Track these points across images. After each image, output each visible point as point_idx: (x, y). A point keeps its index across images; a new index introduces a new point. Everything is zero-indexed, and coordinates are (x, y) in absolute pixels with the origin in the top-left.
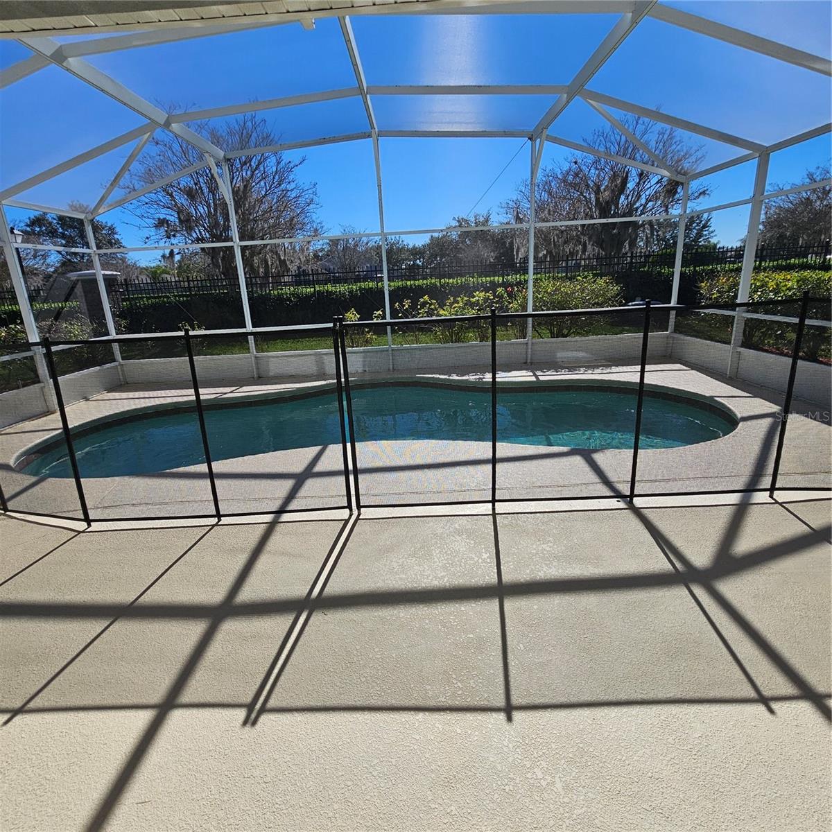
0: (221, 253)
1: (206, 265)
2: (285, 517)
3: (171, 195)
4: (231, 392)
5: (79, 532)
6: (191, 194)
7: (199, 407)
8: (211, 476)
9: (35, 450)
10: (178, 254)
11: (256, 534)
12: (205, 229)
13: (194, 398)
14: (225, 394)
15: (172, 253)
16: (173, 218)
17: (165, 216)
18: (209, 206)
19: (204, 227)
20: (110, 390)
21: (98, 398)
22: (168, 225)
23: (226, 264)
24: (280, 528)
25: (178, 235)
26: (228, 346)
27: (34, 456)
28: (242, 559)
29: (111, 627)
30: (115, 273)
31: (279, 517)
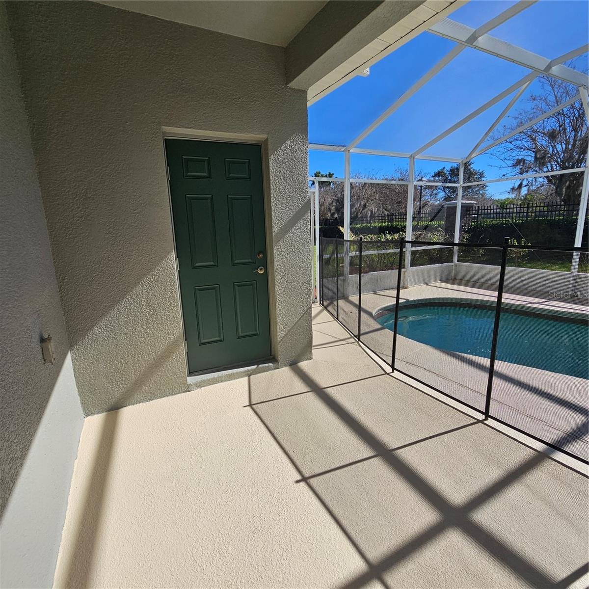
0: (568, 183)
1: (549, 194)
2: (560, 456)
3: (534, 140)
4: (539, 303)
5: (386, 373)
6: (552, 136)
7: (498, 308)
8: (491, 372)
9: (388, 308)
10: (525, 186)
11: (520, 456)
12: (558, 163)
13: (496, 299)
14: (532, 303)
15: (520, 186)
16: (530, 157)
17: (523, 157)
18: (567, 144)
19: (557, 162)
20: (443, 281)
21: (435, 285)
22: (524, 163)
23: (569, 192)
24: (549, 465)
25: (531, 171)
26: (548, 263)
27: (386, 311)
28: (494, 474)
29: (373, 459)
30: (472, 202)
31: (552, 452)
